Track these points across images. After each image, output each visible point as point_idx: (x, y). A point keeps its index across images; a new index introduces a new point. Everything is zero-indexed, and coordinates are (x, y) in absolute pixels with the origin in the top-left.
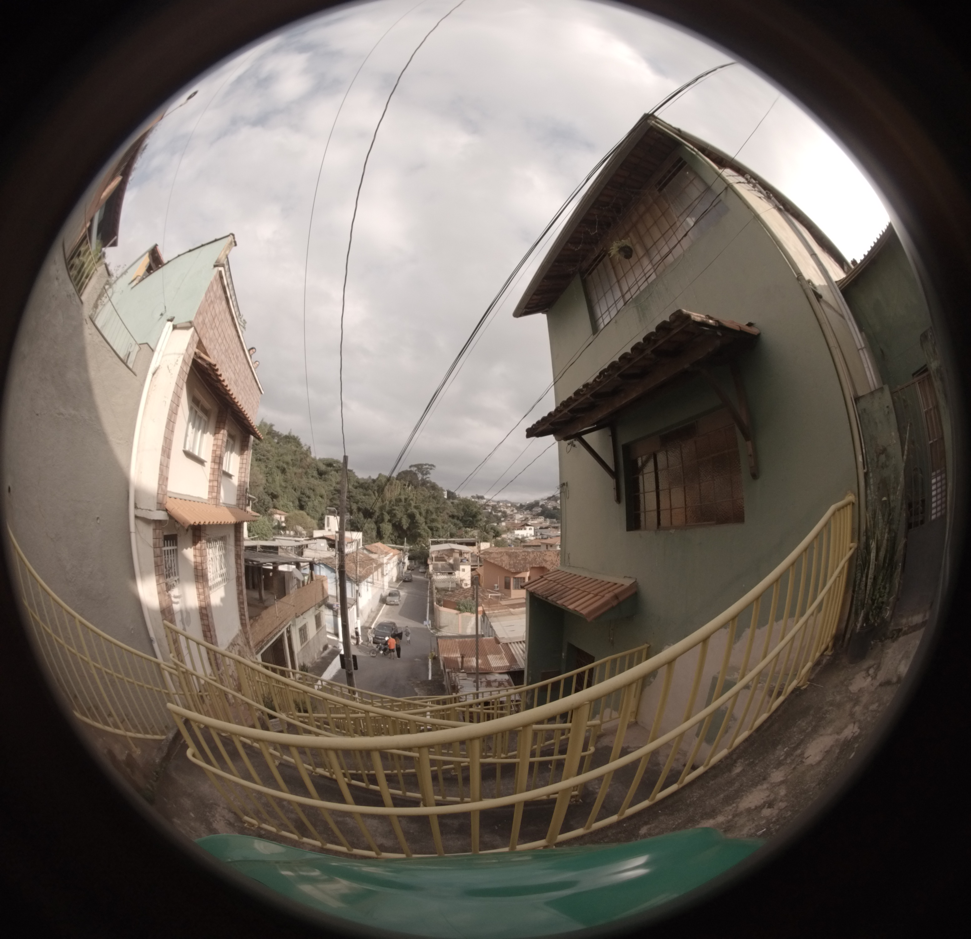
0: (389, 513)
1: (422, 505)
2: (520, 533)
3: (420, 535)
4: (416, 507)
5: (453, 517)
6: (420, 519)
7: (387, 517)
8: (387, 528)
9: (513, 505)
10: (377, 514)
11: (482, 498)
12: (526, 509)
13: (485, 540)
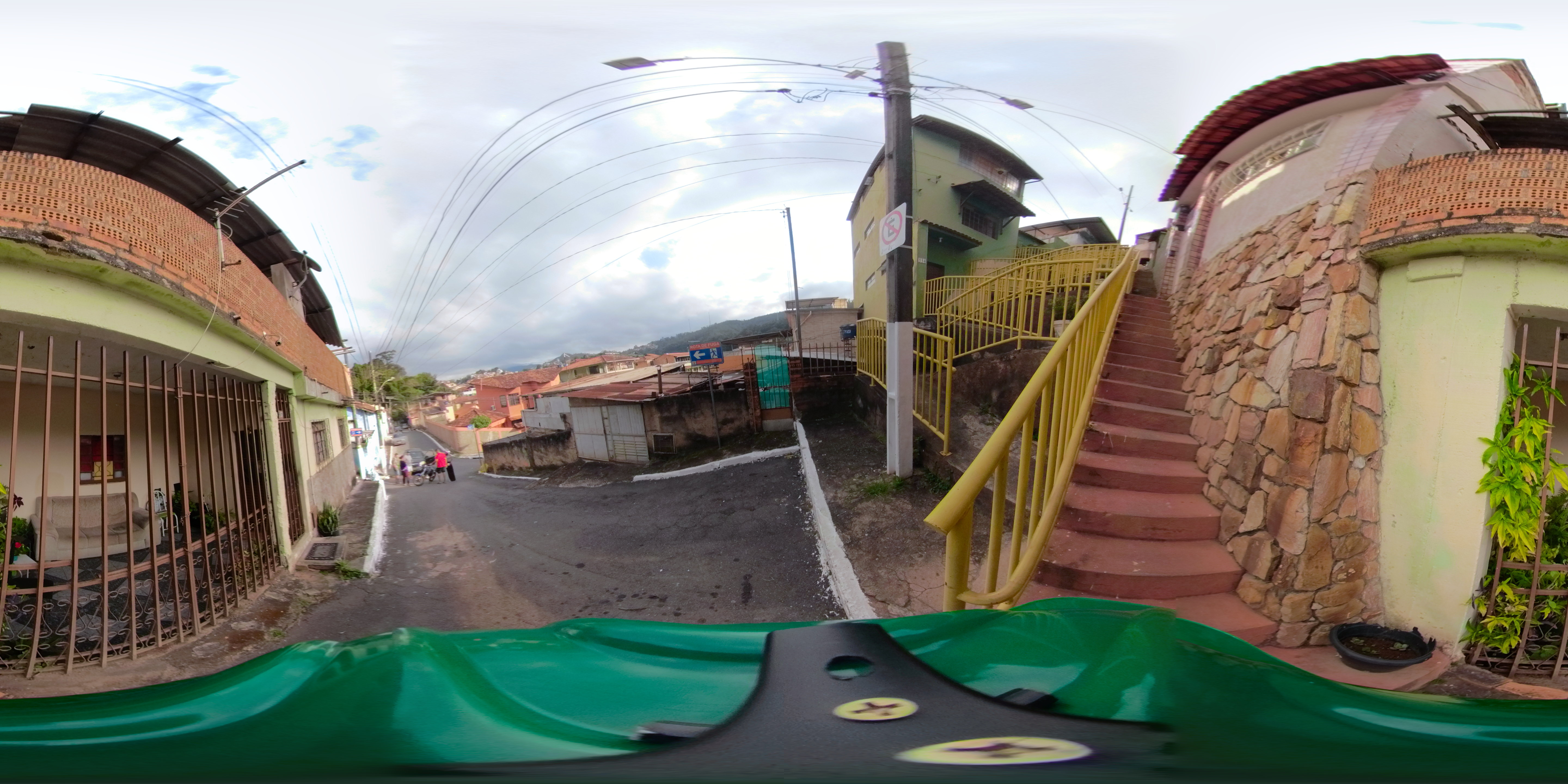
5: (416, 388)
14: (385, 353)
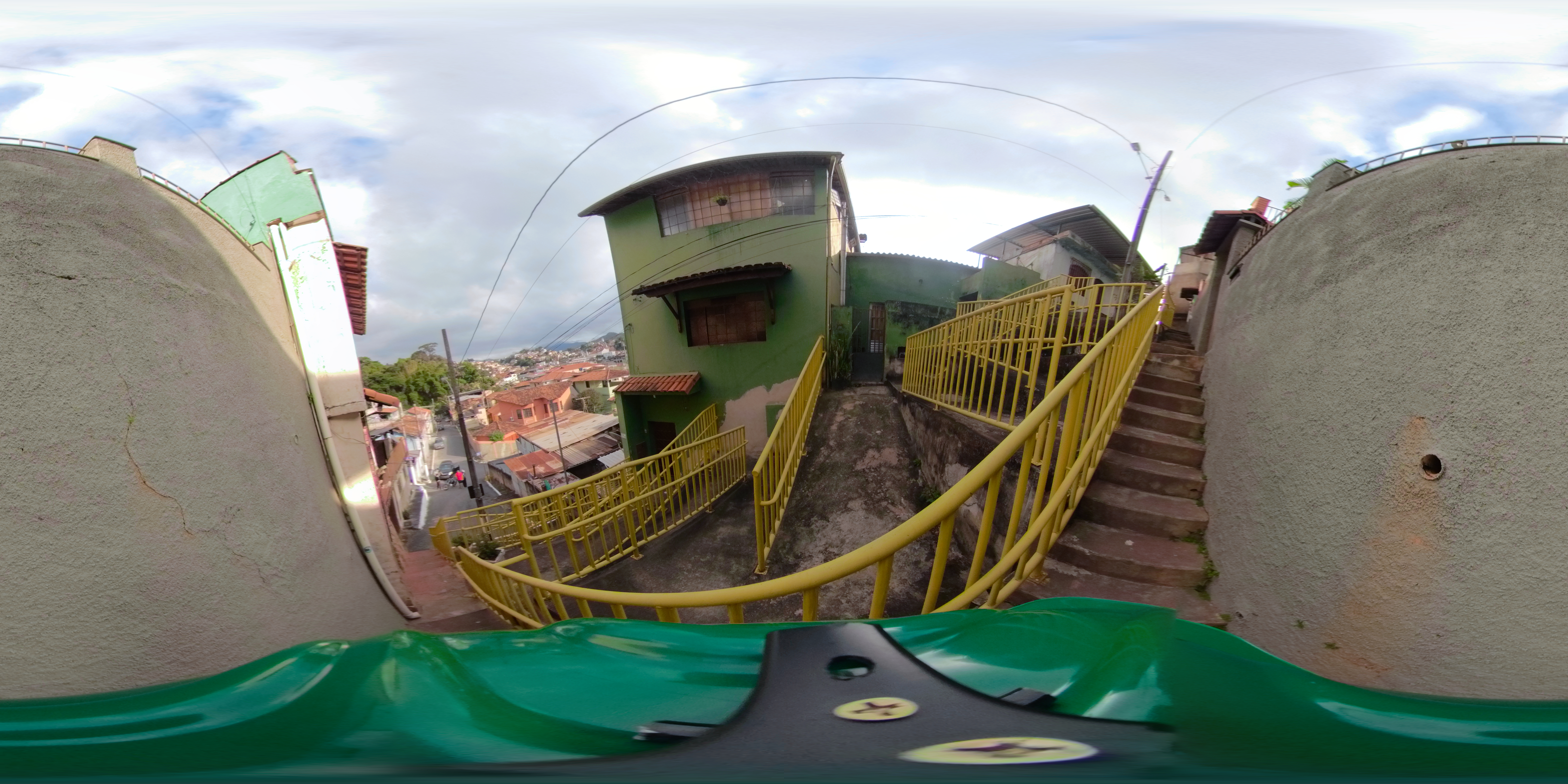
0: (414, 384)
1: (436, 373)
2: (508, 380)
3: (439, 395)
4: (433, 376)
6: (437, 384)
7: (413, 388)
8: (415, 395)
9: (496, 361)
10: (405, 387)
11: (472, 360)
12: (506, 362)
13: (486, 389)
14: (427, 345)
